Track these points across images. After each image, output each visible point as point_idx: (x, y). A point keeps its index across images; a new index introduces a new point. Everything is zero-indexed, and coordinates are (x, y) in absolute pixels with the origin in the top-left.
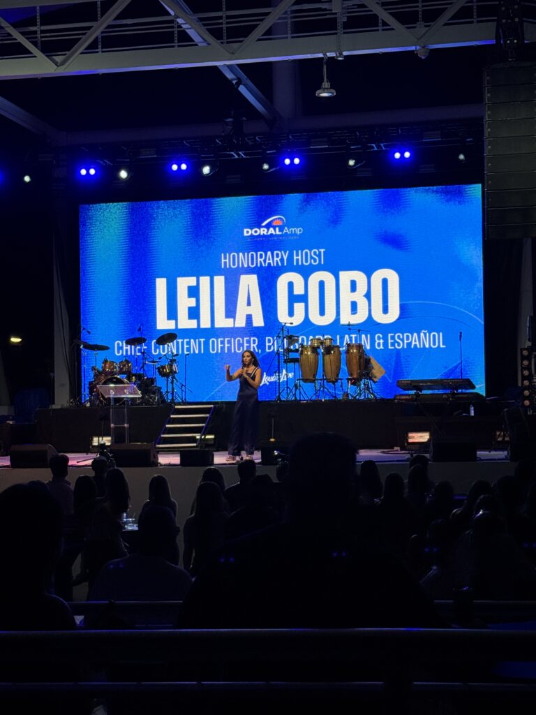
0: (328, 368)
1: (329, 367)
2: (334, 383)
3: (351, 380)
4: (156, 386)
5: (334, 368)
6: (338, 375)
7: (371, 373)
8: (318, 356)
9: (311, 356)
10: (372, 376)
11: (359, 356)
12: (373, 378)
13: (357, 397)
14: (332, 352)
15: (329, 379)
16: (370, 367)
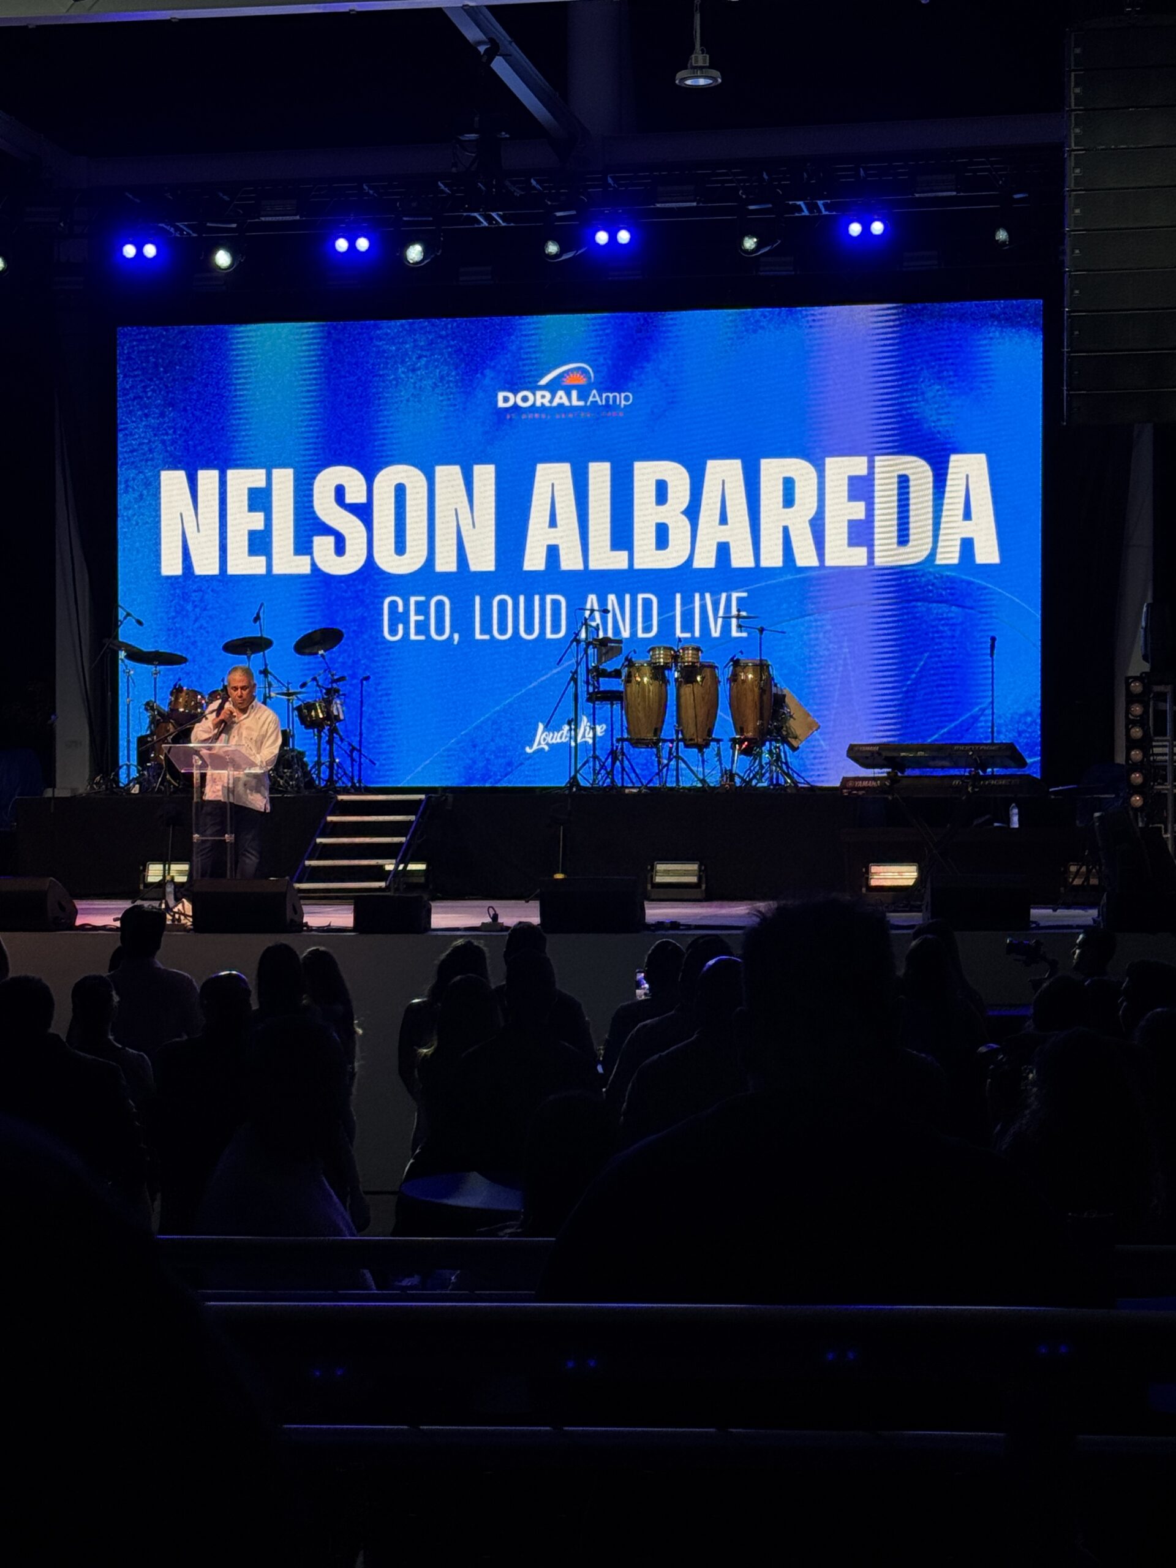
0: (689, 714)
1: (691, 713)
2: (700, 748)
3: (741, 742)
4: (292, 749)
5: (702, 712)
6: (710, 732)
7: (786, 728)
8: (666, 686)
9: (651, 688)
10: (788, 734)
11: (760, 688)
12: (789, 739)
13: (754, 782)
14: (699, 678)
15: (690, 740)
16: (784, 713)
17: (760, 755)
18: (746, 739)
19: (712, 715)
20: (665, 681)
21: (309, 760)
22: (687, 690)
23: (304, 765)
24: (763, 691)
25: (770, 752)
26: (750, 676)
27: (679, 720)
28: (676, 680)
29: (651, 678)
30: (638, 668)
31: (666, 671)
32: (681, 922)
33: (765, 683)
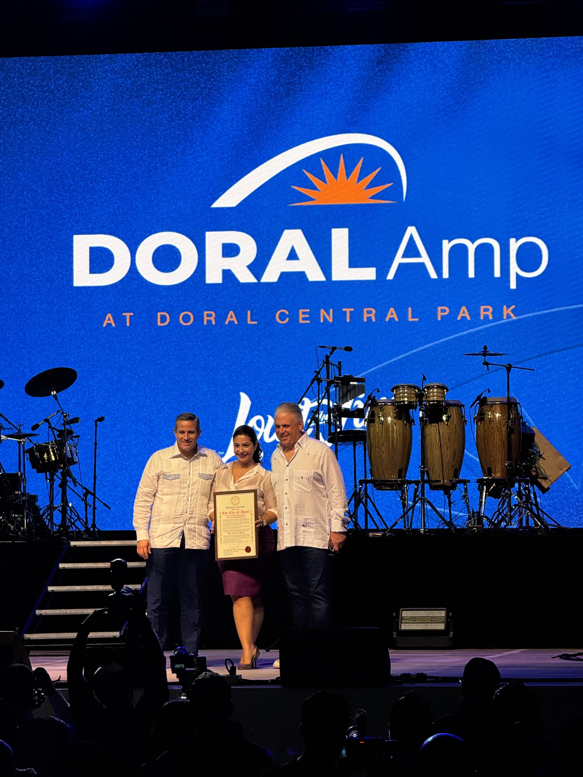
0: (434, 455)
1: (437, 453)
2: (447, 490)
3: (488, 483)
4: (23, 494)
5: (448, 454)
6: (456, 473)
7: (536, 468)
8: (411, 425)
9: (395, 428)
10: (538, 474)
11: (508, 427)
12: (539, 480)
13: (503, 524)
14: (444, 418)
15: (436, 481)
16: (533, 453)
17: (509, 496)
18: (494, 480)
19: (459, 457)
20: (410, 421)
21: (42, 503)
22: (432, 429)
23: (37, 510)
24: (510, 431)
25: (520, 494)
26: (497, 415)
27: (424, 461)
28: (421, 419)
29: (395, 418)
30: (381, 408)
31: (411, 411)
32: (428, 673)
33: (514, 422)
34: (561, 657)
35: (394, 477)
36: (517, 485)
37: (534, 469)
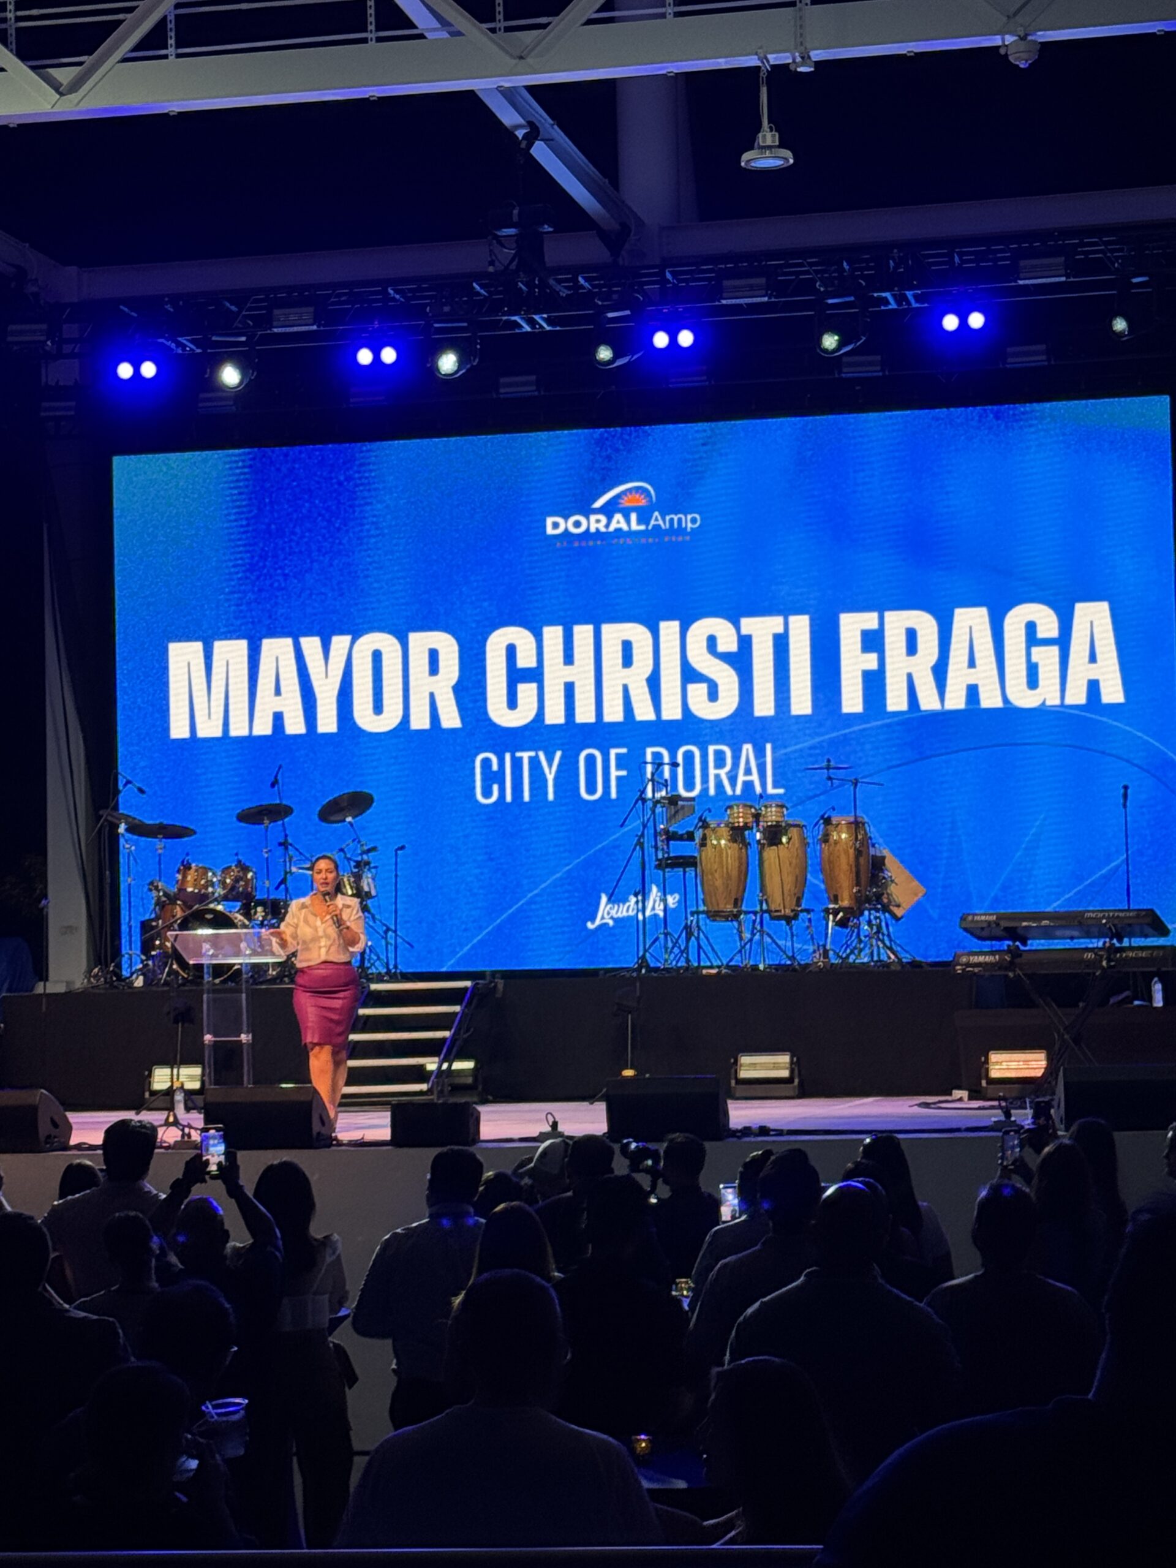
0: (773, 882)
1: (777, 879)
2: (789, 920)
3: (836, 913)
5: (789, 880)
6: (799, 901)
7: (888, 894)
8: (747, 849)
9: (729, 852)
10: (890, 901)
11: (856, 849)
12: (891, 908)
13: (852, 958)
14: (784, 840)
15: (776, 911)
16: (884, 878)
17: (858, 927)
18: (841, 909)
19: (801, 883)
20: (746, 845)
22: (770, 853)
24: (859, 853)
25: (869, 923)
26: (844, 836)
27: (762, 888)
28: (758, 842)
29: (729, 841)
30: (714, 830)
31: (746, 833)
32: (772, 1126)
33: (862, 844)
34: (920, 1105)
35: (729, 908)
36: (866, 913)
37: (885, 895)
